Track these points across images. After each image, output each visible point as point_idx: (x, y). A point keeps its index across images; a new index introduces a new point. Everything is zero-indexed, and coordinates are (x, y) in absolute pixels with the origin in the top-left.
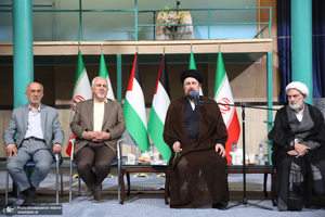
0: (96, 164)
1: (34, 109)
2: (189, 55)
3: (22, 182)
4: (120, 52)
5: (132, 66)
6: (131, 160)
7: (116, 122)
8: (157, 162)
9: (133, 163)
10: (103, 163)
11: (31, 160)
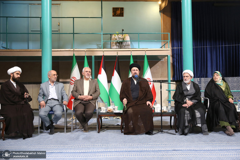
0: (86, 112)
1: (52, 84)
2: (130, 56)
3: (47, 121)
4: (93, 54)
5: (101, 61)
6: (103, 110)
7: (95, 90)
8: (117, 111)
9: (104, 112)
10: (89, 111)
11: (52, 110)
